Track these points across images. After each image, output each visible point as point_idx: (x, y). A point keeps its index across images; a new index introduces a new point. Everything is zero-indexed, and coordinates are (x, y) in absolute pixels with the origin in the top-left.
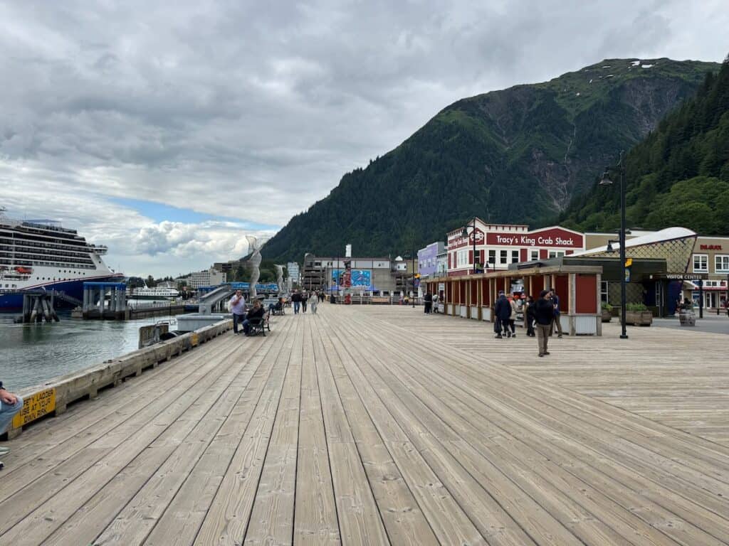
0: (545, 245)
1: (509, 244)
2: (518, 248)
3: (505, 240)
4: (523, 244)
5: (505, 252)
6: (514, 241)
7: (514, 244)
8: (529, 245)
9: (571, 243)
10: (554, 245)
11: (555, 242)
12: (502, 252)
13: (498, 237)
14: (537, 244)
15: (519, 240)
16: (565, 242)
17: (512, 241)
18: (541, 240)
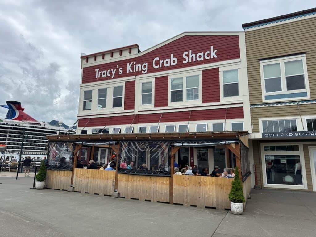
0: (164, 68)
1: (110, 78)
2: (121, 82)
3: (105, 73)
4: (130, 74)
5: (105, 90)
6: (117, 72)
7: (117, 76)
8: (139, 73)
9: (213, 54)
10: (180, 65)
11: (181, 59)
12: (100, 91)
13: (97, 70)
14: (151, 70)
15: (125, 69)
16: (201, 56)
17: (114, 73)
18: (157, 63)
